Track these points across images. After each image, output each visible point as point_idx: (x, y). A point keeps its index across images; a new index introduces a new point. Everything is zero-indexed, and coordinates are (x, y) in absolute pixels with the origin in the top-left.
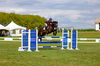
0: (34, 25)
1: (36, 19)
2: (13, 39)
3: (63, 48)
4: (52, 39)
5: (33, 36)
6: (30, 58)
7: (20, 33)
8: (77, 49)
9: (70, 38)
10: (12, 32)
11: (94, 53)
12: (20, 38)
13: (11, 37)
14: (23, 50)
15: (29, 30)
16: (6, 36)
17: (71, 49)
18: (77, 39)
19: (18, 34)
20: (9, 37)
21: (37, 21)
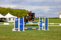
0: (22, 15)
1: (23, 12)
2: (9, 24)
3: (39, 29)
4: (33, 24)
5: (21, 22)
6: (20, 35)
7: (14, 20)
8: (48, 29)
9: (44, 23)
10: (8, 19)
11: (59, 32)
12: (13, 23)
13: (8, 22)
14: (15, 30)
15: (19, 18)
16: (5, 22)
17: (45, 30)
18: (48, 24)
19: (12, 21)
20: (7, 22)
21: (24, 13)
